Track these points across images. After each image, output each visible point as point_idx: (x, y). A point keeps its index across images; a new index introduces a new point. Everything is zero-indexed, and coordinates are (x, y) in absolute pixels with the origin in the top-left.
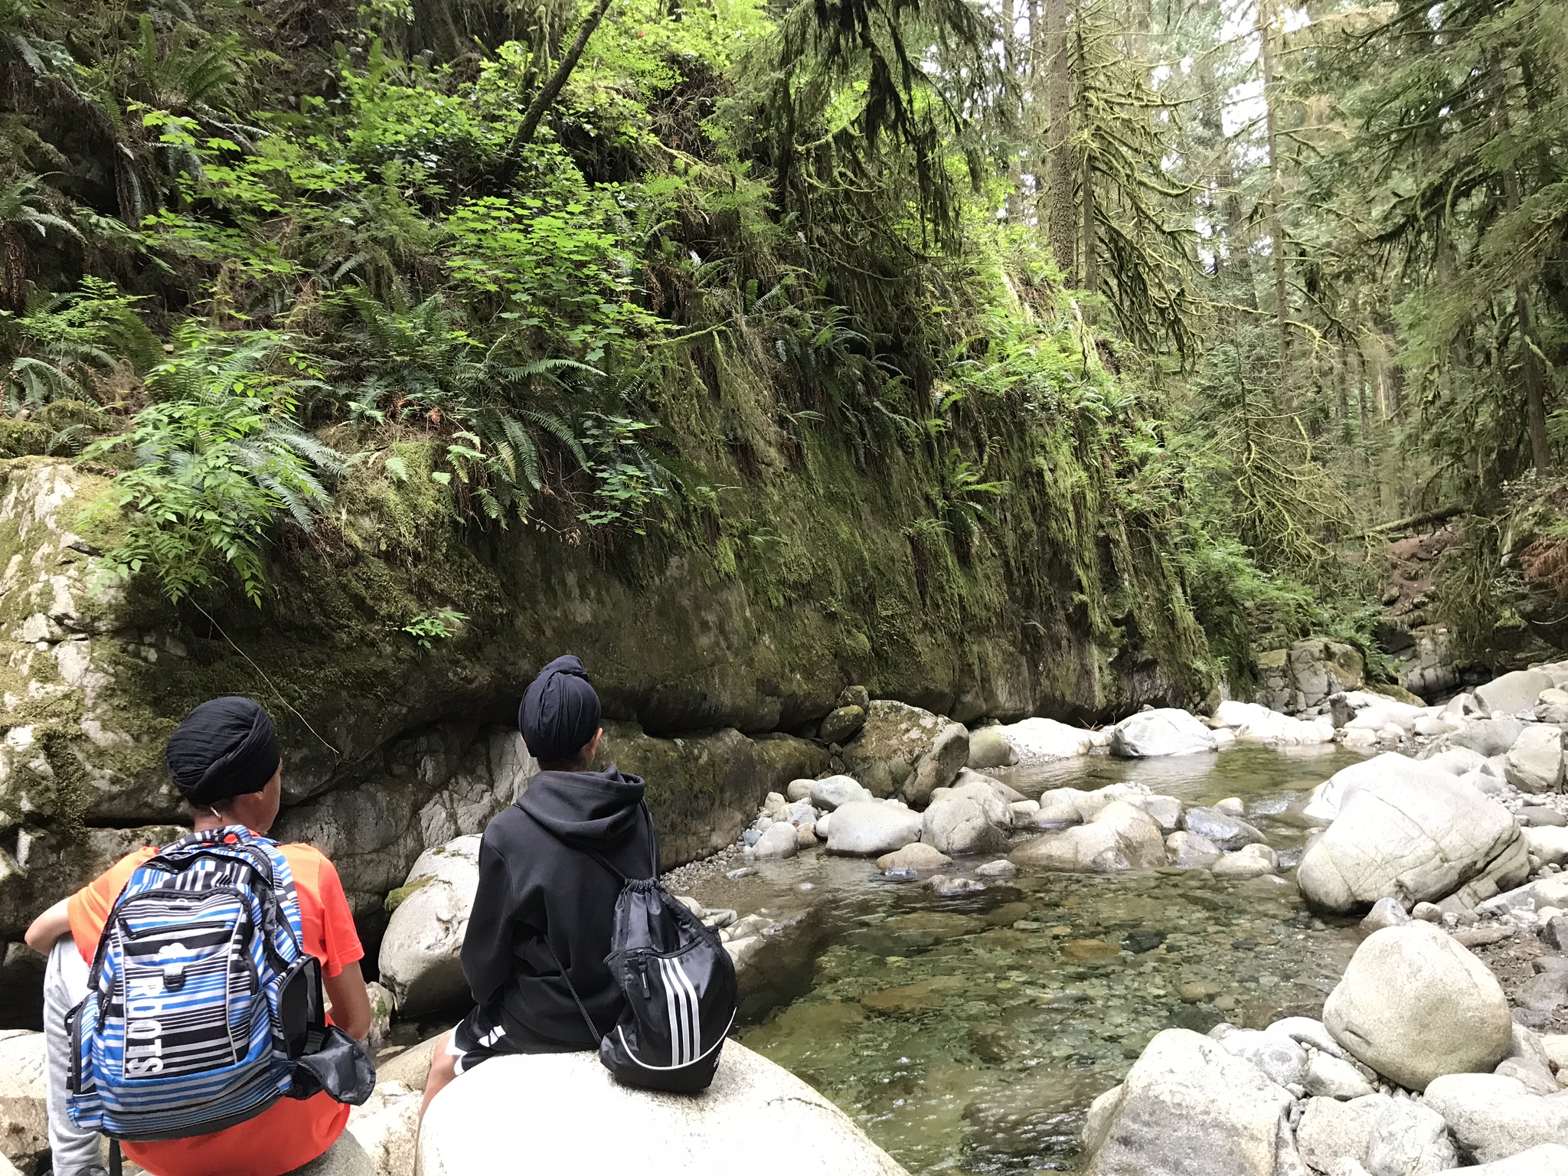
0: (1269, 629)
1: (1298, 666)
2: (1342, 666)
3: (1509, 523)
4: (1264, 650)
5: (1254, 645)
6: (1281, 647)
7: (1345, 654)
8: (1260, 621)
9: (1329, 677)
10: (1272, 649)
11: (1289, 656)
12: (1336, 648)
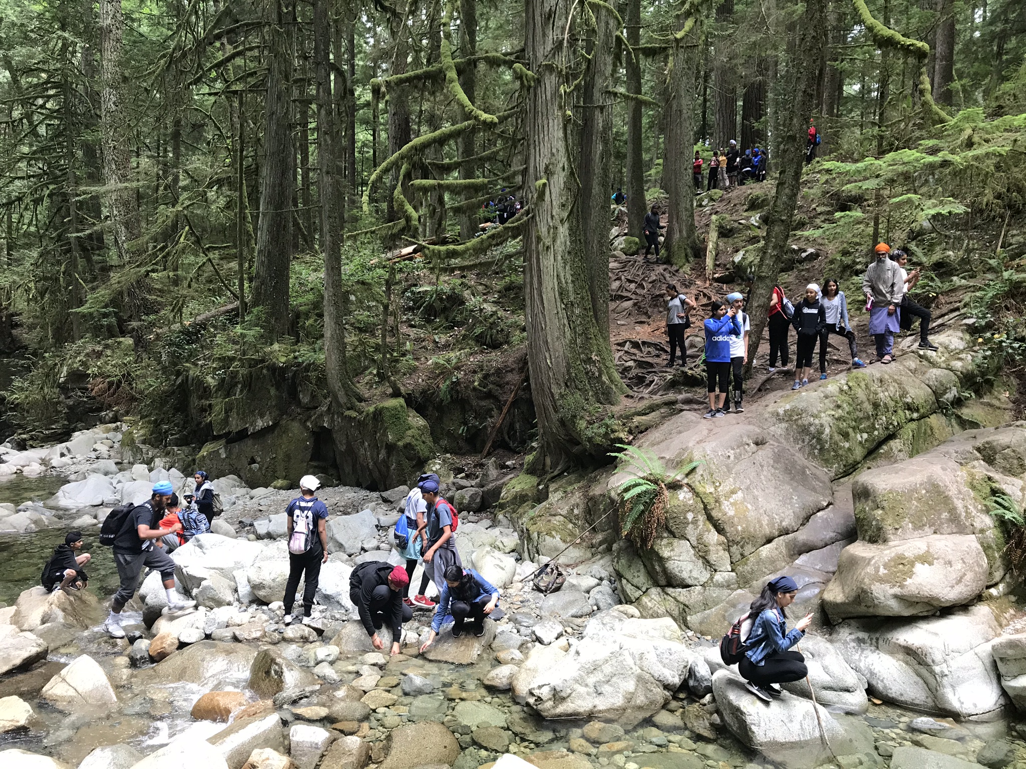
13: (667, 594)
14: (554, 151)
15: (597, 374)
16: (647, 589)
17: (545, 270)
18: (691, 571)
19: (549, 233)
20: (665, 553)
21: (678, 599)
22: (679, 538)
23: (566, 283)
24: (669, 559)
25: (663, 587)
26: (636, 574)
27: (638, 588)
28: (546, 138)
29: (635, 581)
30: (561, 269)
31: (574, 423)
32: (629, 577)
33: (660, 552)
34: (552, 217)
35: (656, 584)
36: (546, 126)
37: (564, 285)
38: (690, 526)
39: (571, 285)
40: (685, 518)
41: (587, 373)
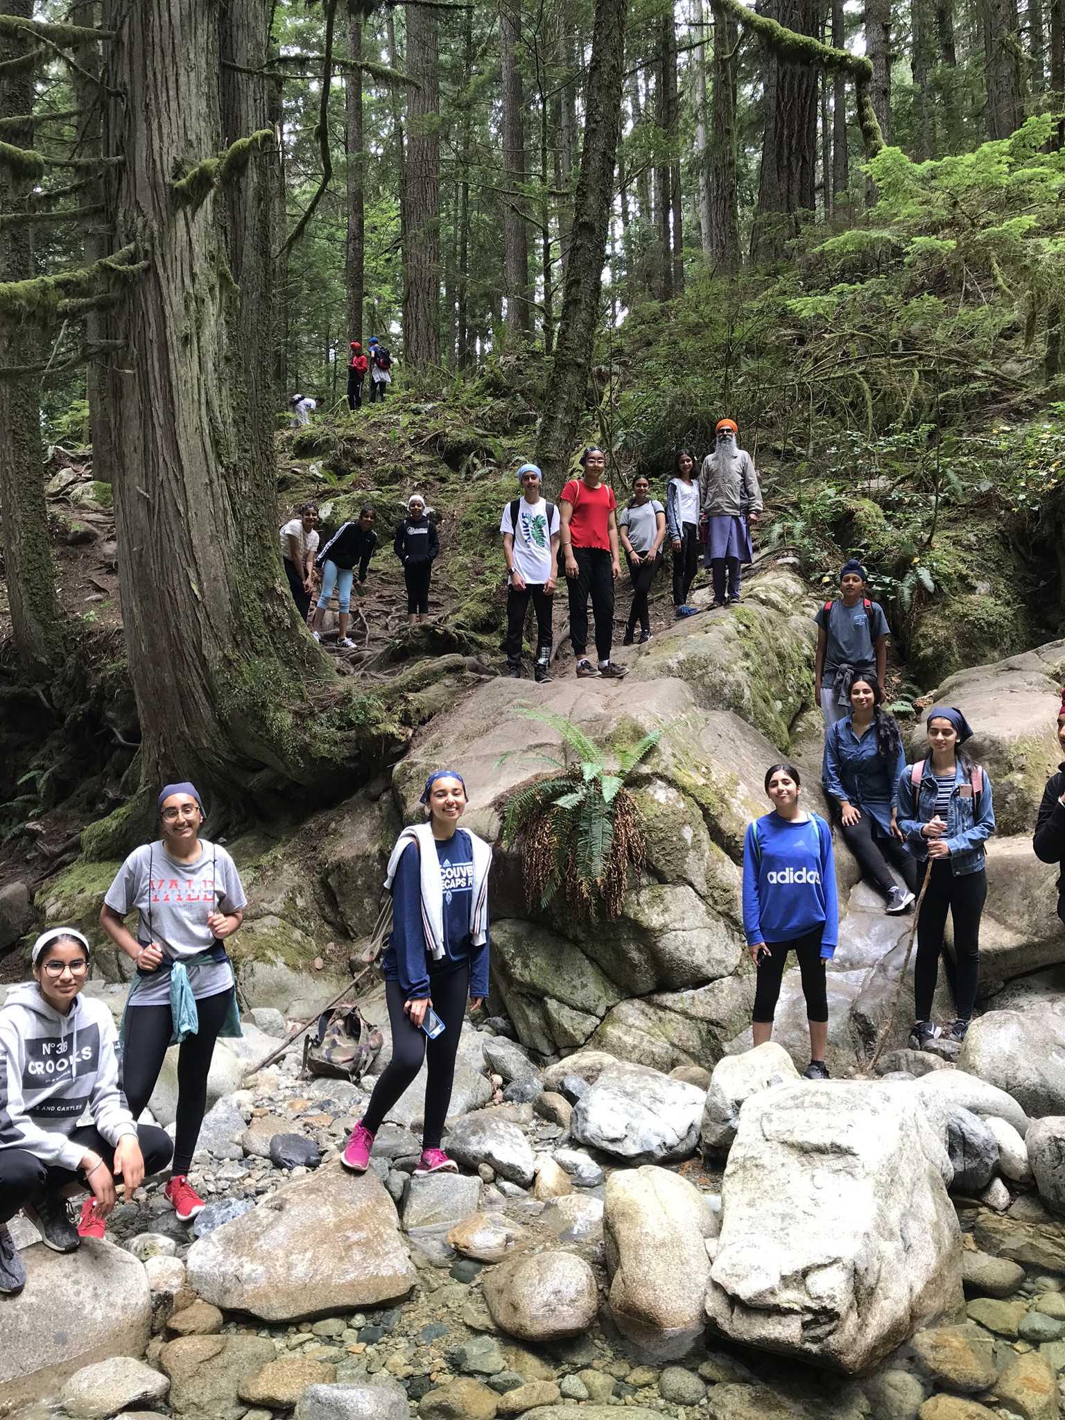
13: (665, 1008)
14: (192, 137)
15: (288, 621)
16: (609, 1009)
17: (183, 388)
18: (709, 948)
19: (187, 308)
20: (653, 918)
21: (692, 1012)
22: (674, 884)
23: (224, 423)
24: (663, 930)
25: (646, 997)
26: (577, 982)
27: (588, 1011)
28: (173, 105)
29: (579, 997)
30: (213, 392)
31: (263, 719)
32: (562, 990)
33: (641, 918)
34: (193, 276)
35: (629, 993)
36: (172, 79)
37: (221, 427)
38: (692, 853)
39: (232, 430)
40: (681, 839)
41: (267, 620)
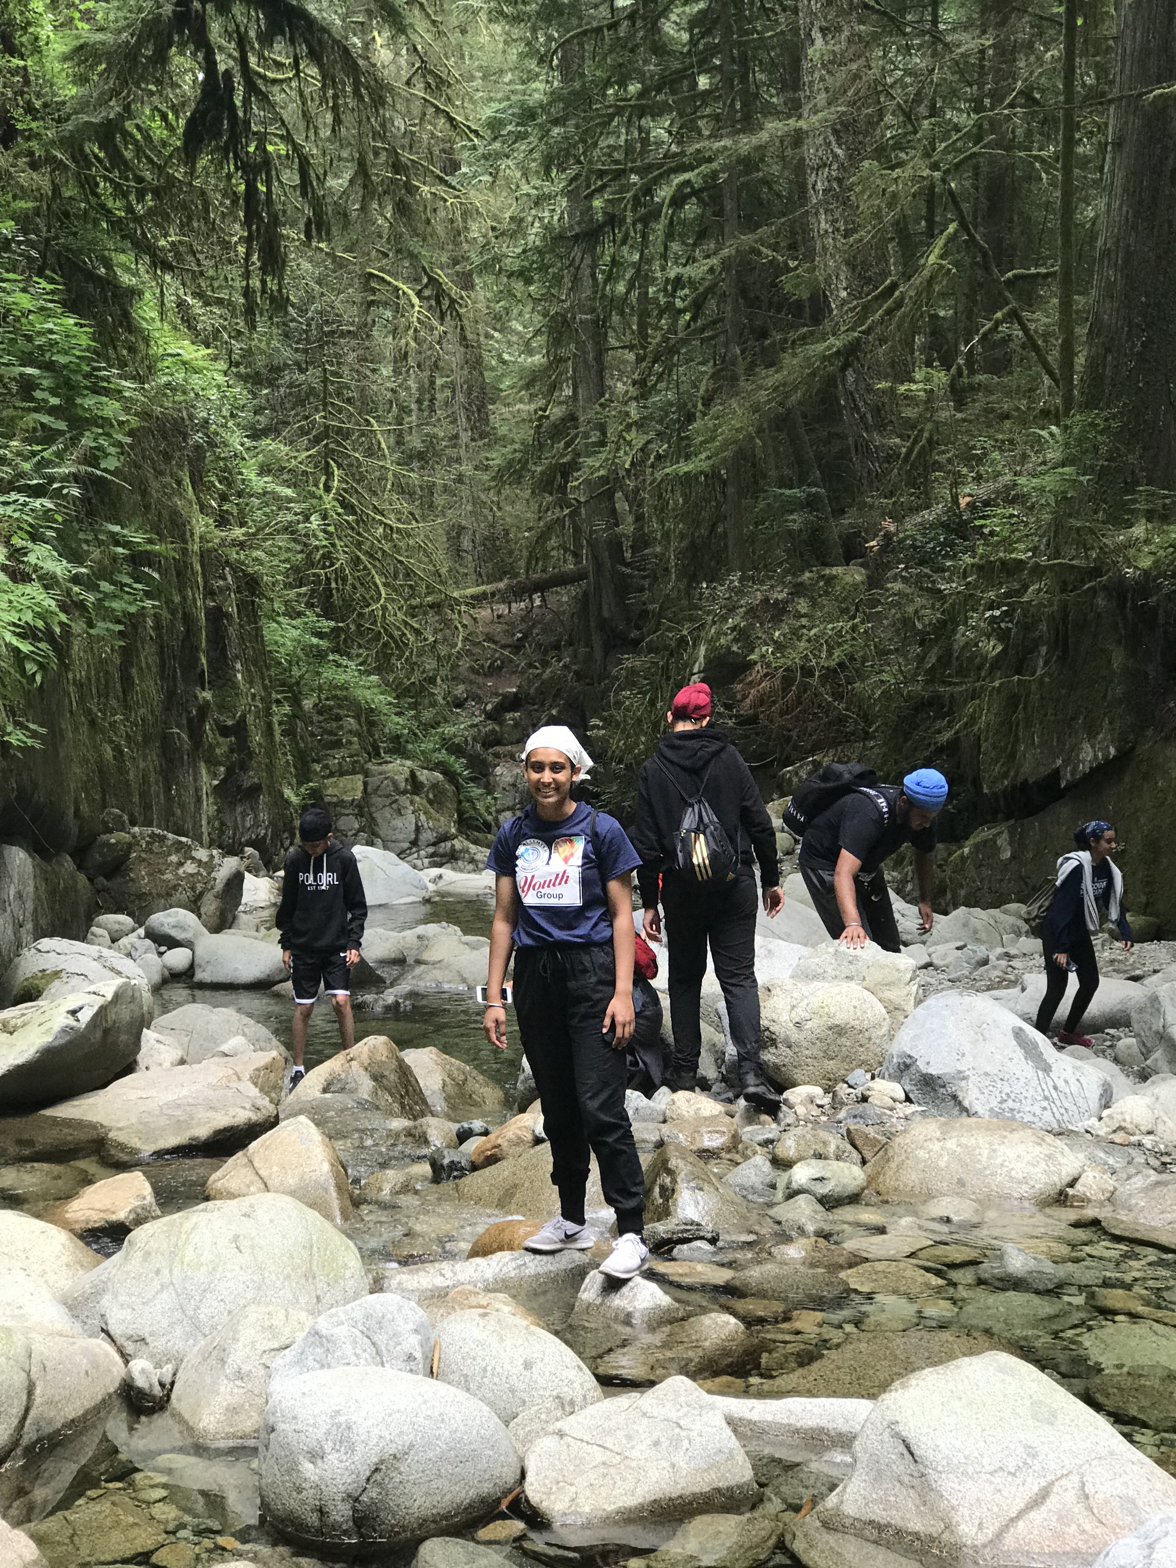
0: (338, 744)
1: (375, 800)
2: (431, 802)
3: (703, 634)
4: (332, 775)
5: (317, 767)
6: (354, 772)
7: (435, 786)
8: (326, 732)
9: (418, 819)
10: (342, 774)
11: (365, 784)
12: (424, 776)
